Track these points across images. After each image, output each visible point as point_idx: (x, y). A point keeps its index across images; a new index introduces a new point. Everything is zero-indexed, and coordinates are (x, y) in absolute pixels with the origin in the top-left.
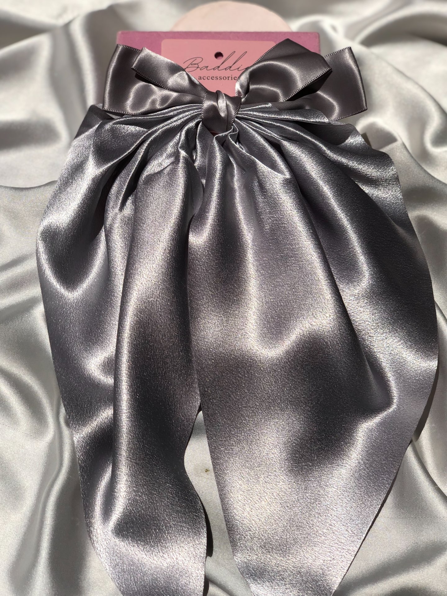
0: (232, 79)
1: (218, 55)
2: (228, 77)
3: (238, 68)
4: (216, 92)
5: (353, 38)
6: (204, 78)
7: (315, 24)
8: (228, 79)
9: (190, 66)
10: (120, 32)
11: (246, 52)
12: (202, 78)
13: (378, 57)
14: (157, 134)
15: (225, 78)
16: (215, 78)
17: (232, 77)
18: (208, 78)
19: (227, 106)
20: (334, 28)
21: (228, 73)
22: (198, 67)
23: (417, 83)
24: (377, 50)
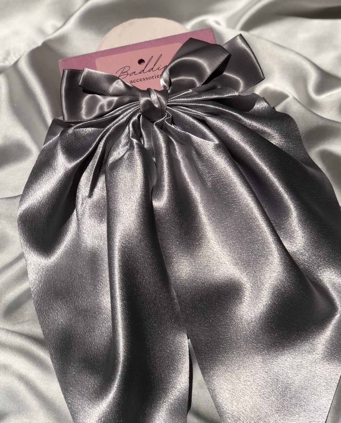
0: (156, 78)
1: (141, 61)
2: (153, 77)
3: (159, 68)
4: (147, 89)
5: (234, 27)
6: (135, 81)
7: (202, 23)
8: (153, 78)
9: (122, 74)
10: (61, 61)
11: (162, 55)
12: (133, 82)
13: (259, 37)
14: (110, 131)
15: (150, 78)
16: (143, 80)
17: (155, 76)
18: (138, 81)
19: (158, 98)
20: (218, 23)
21: (151, 74)
22: (128, 74)
23: (292, 50)
24: (256, 32)
